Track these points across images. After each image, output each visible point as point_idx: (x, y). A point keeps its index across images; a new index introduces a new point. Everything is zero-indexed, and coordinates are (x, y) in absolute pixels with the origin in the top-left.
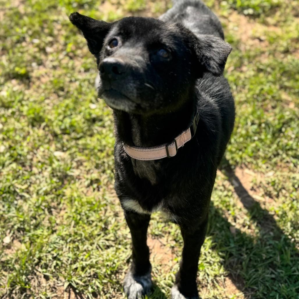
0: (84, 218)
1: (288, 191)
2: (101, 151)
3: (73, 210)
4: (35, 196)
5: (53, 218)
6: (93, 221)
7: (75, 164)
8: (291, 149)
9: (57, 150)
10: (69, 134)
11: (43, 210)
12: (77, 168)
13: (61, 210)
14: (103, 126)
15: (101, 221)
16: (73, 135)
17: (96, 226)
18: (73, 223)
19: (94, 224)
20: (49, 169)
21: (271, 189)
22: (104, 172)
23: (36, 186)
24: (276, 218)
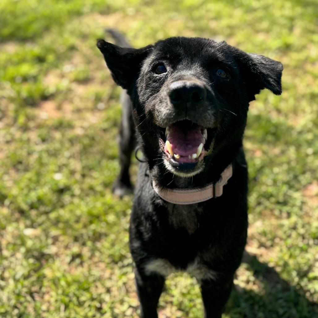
0: (74, 299)
1: (281, 239)
2: (77, 221)
3: (60, 291)
4: (11, 282)
5: (38, 304)
6: (84, 302)
7: (50, 241)
8: (271, 196)
9: (27, 227)
10: (37, 208)
11: (25, 297)
12: (53, 244)
13: (44, 294)
14: (73, 196)
15: (93, 299)
16: (42, 209)
17: (89, 306)
18: (63, 307)
19: (87, 304)
20: (23, 250)
21: (263, 239)
22: (84, 244)
23: (11, 271)
24: (278, 269)
